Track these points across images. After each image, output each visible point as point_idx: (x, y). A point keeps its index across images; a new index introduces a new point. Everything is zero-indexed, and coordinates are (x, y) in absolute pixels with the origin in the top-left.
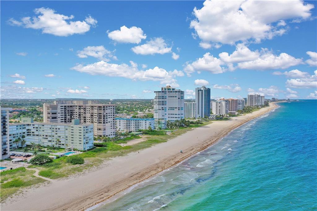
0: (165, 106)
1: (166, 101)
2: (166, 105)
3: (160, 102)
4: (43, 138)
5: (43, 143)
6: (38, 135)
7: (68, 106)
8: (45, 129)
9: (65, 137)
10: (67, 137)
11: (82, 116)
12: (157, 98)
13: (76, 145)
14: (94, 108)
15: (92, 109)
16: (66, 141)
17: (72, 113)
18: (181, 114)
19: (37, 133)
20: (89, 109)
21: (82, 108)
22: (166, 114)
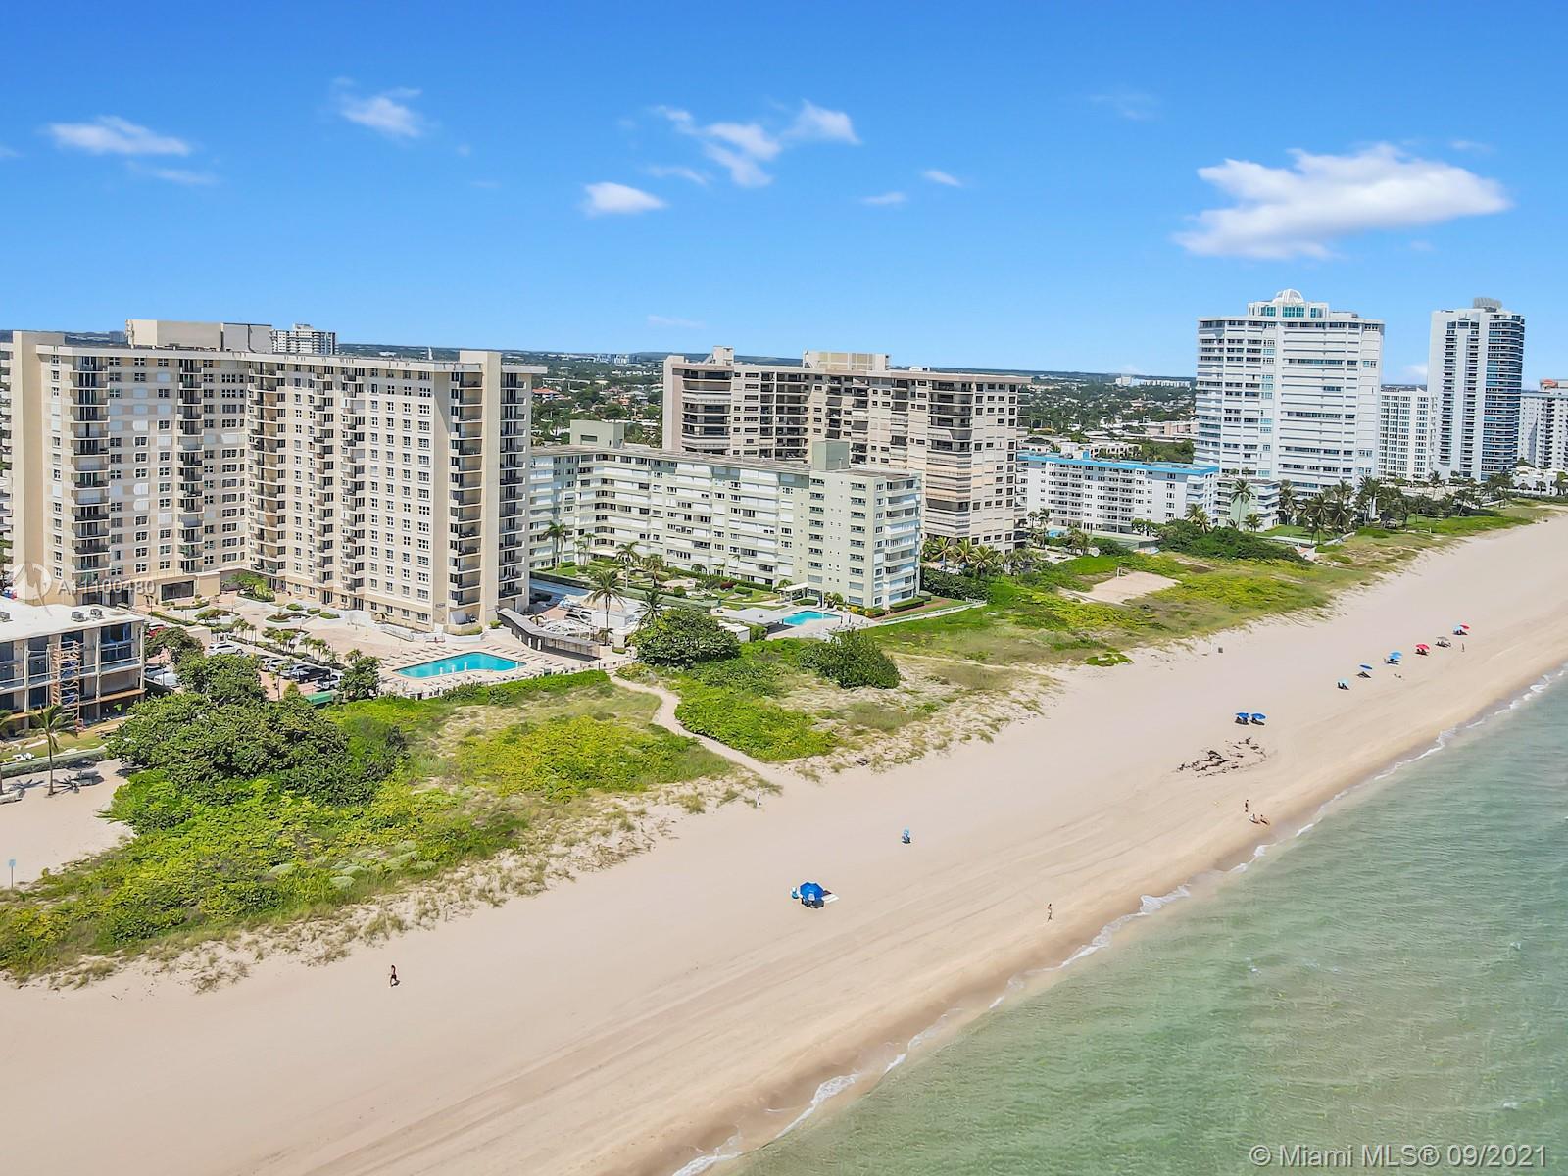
4: (671, 527)
5: (670, 552)
6: (646, 511)
7: (781, 377)
8: (680, 480)
9: (779, 532)
10: (787, 531)
11: (848, 429)
12: (1219, 358)
13: (836, 579)
14: (912, 389)
15: (904, 395)
16: (782, 550)
17: (795, 410)
18: (1362, 452)
19: (643, 502)
20: (887, 393)
21: (848, 390)
22: (1267, 447)
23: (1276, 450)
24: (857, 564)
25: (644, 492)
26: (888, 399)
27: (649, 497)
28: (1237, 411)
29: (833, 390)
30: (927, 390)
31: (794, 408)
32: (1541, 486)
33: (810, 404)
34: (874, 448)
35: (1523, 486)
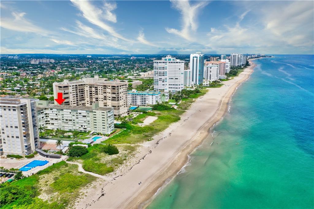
0: (166, 77)
1: (166, 72)
2: (166, 75)
3: (160, 73)
4: (63, 122)
5: (63, 127)
6: (57, 119)
7: (79, 85)
8: (64, 113)
9: (87, 122)
10: (89, 121)
11: (94, 95)
12: (158, 69)
13: (100, 130)
14: (107, 87)
15: (105, 88)
16: (88, 125)
17: (83, 91)
18: (181, 84)
19: (56, 118)
20: (102, 88)
21: (93, 87)
22: (166, 85)
23: (168, 85)
24: (104, 127)
25: (56, 116)
26: (102, 89)
27: (57, 116)
28: (161, 79)
29: (90, 87)
30: (110, 87)
31: (82, 91)
32: (207, 85)
33: (85, 90)
34: (100, 98)
35: (205, 85)
